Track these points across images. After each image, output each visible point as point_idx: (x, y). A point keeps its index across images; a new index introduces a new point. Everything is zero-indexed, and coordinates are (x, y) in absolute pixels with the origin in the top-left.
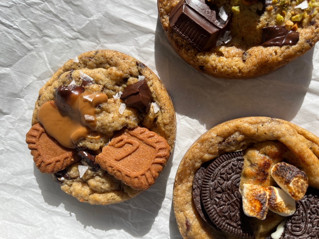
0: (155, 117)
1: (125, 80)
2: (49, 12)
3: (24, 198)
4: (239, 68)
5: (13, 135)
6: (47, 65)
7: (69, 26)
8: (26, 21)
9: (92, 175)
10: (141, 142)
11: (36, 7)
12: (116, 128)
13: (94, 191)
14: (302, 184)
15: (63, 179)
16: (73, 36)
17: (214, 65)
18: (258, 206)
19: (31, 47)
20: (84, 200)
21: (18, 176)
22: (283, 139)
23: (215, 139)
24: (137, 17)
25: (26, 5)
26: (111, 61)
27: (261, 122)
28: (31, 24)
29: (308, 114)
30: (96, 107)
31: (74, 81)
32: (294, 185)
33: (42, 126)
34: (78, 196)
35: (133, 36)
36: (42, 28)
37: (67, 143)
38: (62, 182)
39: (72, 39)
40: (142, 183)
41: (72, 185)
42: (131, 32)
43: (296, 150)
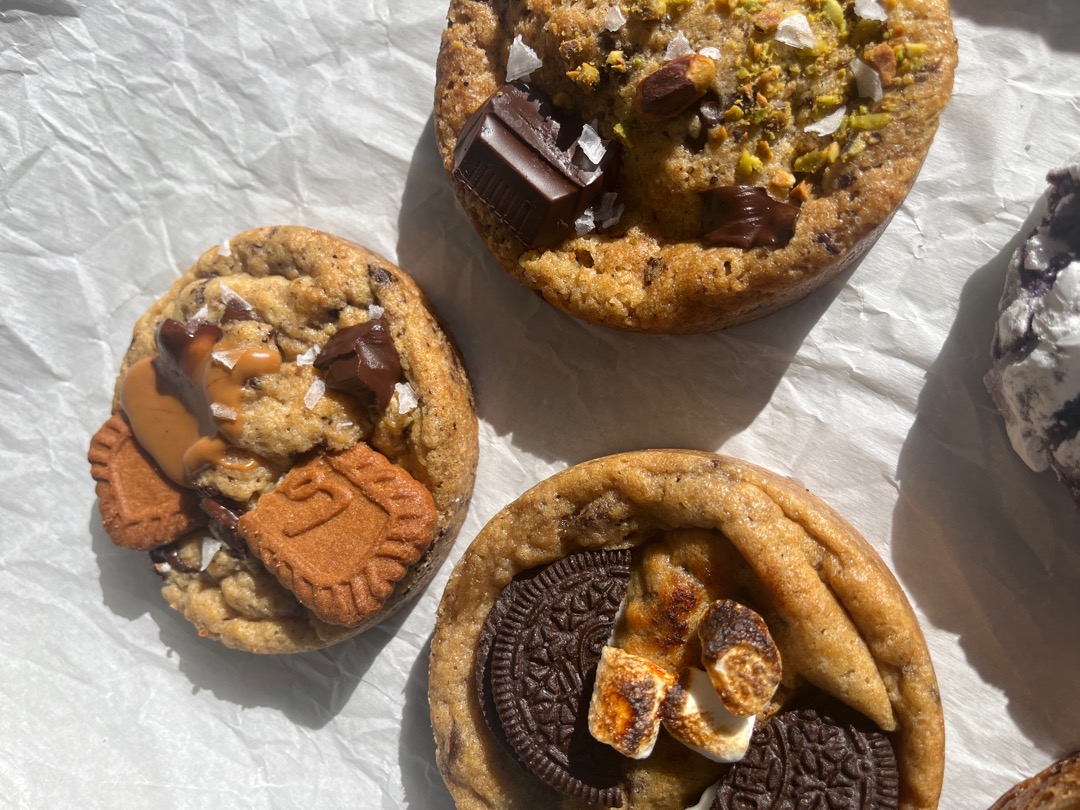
0: (405, 426)
1: (334, 314)
2: (182, 111)
3: (83, 607)
4: (627, 305)
5: (72, 437)
6: (165, 256)
7: (227, 152)
8: (124, 134)
9: (230, 566)
10: (357, 492)
11: (151, 96)
12: (295, 446)
13: (234, 611)
14: (756, 671)
15: (166, 567)
16: (237, 180)
17: (564, 291)
18: (623, 714)
19: (134, 205)
20: (210, 633)
21: (75, 548)
22: (729, 530)
23: (550, 506)
24: (401, 134)
25: (126, 91)
26: (302, 261)
27: (677, 471)
28: (136, 142)
29: (859, 459)
30: (244, 383)
31: (206, 306)
32: (730, 668)
33: (127, 421)
34: (195, 620)
35: (387, 187)
36: (161, 155)
37: (176, 473)
38: (164, 576)
39: (232, 187)
40: (339, 606)
41: (186, 586)
42: (382, 175)
43: (762, 567)
